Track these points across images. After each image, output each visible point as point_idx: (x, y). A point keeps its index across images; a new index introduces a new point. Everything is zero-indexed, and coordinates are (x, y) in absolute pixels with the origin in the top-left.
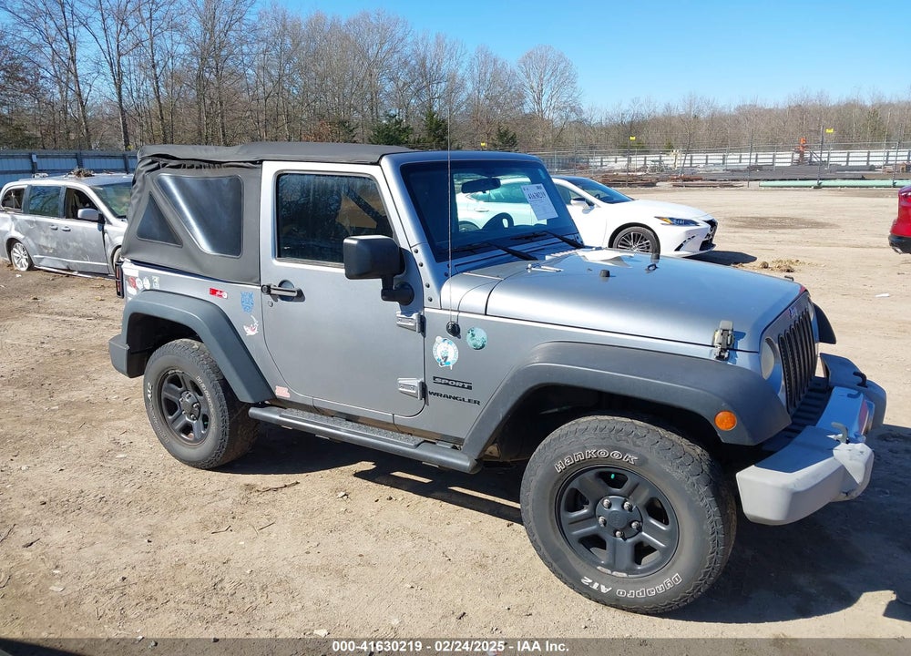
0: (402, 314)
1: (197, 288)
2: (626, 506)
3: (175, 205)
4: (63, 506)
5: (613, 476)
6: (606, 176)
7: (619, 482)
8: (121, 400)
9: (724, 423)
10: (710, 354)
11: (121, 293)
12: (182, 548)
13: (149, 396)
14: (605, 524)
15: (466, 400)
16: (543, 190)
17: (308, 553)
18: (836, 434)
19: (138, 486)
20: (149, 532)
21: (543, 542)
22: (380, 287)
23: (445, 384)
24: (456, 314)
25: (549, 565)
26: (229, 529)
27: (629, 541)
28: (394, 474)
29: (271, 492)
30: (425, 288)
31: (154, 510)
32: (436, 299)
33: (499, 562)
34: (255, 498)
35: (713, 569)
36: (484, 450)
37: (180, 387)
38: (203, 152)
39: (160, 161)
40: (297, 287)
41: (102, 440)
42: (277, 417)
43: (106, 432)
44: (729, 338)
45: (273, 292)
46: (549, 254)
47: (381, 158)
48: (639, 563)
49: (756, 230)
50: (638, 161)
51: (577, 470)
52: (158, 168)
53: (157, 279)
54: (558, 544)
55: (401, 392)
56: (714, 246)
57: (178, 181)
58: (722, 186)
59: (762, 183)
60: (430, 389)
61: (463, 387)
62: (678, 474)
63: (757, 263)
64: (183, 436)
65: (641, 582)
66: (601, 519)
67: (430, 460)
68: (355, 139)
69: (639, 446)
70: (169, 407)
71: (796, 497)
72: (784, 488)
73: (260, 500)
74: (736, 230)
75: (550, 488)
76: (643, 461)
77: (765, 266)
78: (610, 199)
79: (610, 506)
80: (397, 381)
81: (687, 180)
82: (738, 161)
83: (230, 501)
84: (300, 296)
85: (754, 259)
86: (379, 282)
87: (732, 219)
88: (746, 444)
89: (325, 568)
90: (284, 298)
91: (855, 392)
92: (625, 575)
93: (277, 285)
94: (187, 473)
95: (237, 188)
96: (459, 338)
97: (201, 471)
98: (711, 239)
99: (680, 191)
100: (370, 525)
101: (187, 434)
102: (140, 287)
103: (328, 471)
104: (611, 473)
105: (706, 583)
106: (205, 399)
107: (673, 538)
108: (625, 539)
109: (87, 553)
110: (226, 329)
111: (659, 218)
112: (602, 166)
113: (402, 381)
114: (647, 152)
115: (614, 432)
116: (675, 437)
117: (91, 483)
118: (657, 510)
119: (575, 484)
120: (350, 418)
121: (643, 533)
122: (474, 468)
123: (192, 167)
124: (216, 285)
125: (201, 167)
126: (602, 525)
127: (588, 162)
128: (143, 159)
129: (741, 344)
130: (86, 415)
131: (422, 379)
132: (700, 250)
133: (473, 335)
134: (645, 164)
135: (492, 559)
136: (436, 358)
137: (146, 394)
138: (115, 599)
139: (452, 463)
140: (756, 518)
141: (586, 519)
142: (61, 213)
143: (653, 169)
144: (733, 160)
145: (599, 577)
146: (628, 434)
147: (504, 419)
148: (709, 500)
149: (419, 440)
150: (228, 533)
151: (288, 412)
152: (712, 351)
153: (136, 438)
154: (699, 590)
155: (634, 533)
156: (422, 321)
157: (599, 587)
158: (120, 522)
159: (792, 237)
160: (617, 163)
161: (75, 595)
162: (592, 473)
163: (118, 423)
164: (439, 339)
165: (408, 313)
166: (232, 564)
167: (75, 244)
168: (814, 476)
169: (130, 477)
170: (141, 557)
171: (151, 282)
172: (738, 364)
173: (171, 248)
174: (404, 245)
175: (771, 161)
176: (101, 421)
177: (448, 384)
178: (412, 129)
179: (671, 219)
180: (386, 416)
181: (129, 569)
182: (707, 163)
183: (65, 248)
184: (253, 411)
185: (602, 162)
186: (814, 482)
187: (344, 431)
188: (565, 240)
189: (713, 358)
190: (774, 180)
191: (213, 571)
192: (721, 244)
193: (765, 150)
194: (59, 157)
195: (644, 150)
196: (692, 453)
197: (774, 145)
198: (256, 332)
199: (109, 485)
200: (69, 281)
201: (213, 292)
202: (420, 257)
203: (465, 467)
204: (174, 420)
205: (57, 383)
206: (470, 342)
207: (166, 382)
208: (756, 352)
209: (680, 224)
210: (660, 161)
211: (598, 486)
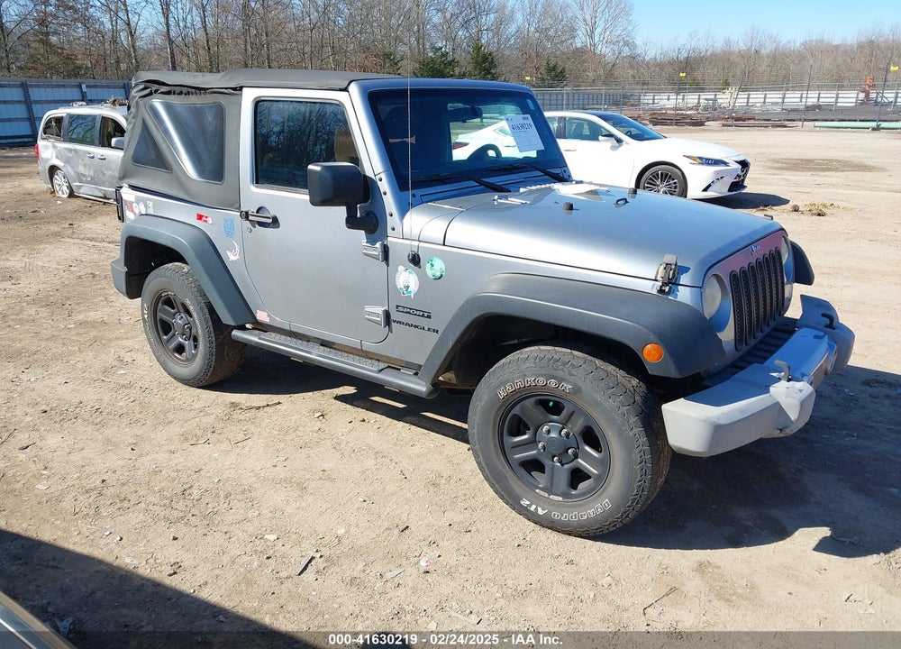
0: (367, 242)
1: (184, 213)
2: (563, 433)
3: (166, 131)
4: (61, 415)
5: (551, 404)
6: (654, 114)
7: (557, 409)
8: (132, 321)
9: (651, 354)
10: (651, 288)
11: (121, 218)
12: (161, 457)
13: (146, 316)
14: (544, 450)
15: (426, 328)
16: (530, 121)
17: (275, 466)
18: (780, 372)
19: (132, 399)
20: (134, 442)
21: (487, 464)
22: (345, 215)
23: (406, 312)
24: (417, 243)
25: (492, 486)
26: (207, 442)
27: (566, 466)
28: (372, 398)
29: (253, 410)
30: (388, 217)
31: (143, 422)
32: (399, 229)
33: (452, 482)
34: (237, 415)
35: (641, 496)
36: (437, 376)
37: (173, 308)
38: (192, 77)
39: (153, 87)
40: (272, 214)
41: (108, 358)
42: (256, 339)
43: (112, 350)
44: (671, 272)
45: (250, 218)
46: (525, 187)
47: (349, 84)
48: (575, 488)
49: (797, 173)
50: (692, 99)
51: (518, 397)
52: (151, 94)
53: (151, 204)
54: (500, 467)
55: (368, 319)
56: (745, 187)
57: (169, 108)
58: (774, 126)
59: (817, 124)
60: (394, 316)
61: (423, 316)
62: (611, 404)
63: (788, 207)
64: (176, 355)
65: (575, 506)
66: (540, 445)
67: (391, 384)
68: (399, 71)
69: (574, 375)
70: (163, 328)
71: (718, 430)
72: (706, 421)
73: (241, 417)
74: (777, 172)
75: (493, 414)
76: (577, 390)
77: (796, 209)
78: (640, 137)
79: (549, 432)
80: (363, 308)
81: (739, 119)
82: (799, 100)
83: (213, 417)
84: (275, 222)
85: (787, 202)
86: (343, 209)
87: (776, 161)
88: (672, 376)
89: (288, 481)
90: (261, 224)
91: (821, 334)
92: (561, 499)
93: (255, 211)
94: (179, 390)
95: (220, 113)
96: (420, 267)
97: (192, 389)
98: (743, 180)
99: (729, 131)
100: (339, 444)
101: (180, 354)
102: (137, 212)
103: (310, 394)
104: (549, 401)
105: (633, 509)
106: (194, 320)
107: (605, 465)
108: (562, 465)
109: (76, 457)
110: (210, 253)
111: (688, 157)
112: (653, 103)
113: (368, 309)
114: (702, 90)
115: (552, 361)
116: (611, 368)
117: (90, 395)
118: (591, 437)
119: (516, 410)
120: (324, 344)
121: (580, 460)
122: (430, 393)
123: (181, 93)
124: (203, 211)
125: (189, 93)
126: (542, 450)
127: (639, 99)
128: (136, 85)
129: (684, 279)
130: (97, 335)
131: (386, 308)
132: (729, 190)
133: (432, 265)
134: (699, 103)
135: (446, 480)
136: (399, 287)
137: (143, 314)
138: (92, 498)
139: (410, 388)
140: (681, 449)
141: (527, 444)
142: (97, 142)
143: (706, 108)
144: (793, 99)
145: (538, 500)
146: (564, 364)
147: (454, 346)
148: (639, 430)
149: (383, 365)
150: (206, 446)
151: (267, 335)
152: (654, 285)
153: (139, 356)
154: (627, 517)
155: (570, 459)
156: (386, 250)
157: (536, 509)
158: (109, 432)
159: (834, 180)
160: (667, 101)
161: (57, 494)
162: (532, 400)
163: (125, 343)
164: (401, 268)
165: (372, 241)
166: (203, 473)
167: (110, 172)
168: (741, 411)
169: (127, 391)
170: (123, 462)
171: (146, 206)
172: (678, 299)
173: (162, 173)
174: (369, 173)
175: (834, 100)
176: (111, 340)
177: (409, 313)
178: (458, 62)
179: (700, 158)
180: (353, 341)
181: (110, 473)
182: (764, 102)
183: (101, 176)
184: (236, 333)
185: (654, 99)
186: (740, 417)
187: (316, 355)
188: (547, 174)
189: (655, 292)
190: (832, 121)
191: (184, 478)
192: (752, 186)
193: (829, 88)
194: (108, 87)
195: (698, 87)
196: (626, 383)
197: (839, 84)
198: (237, 257)
199: (106, 398)
200: (106, 208)
201: (200, 217)
202: (384, 186)
203: (422, 392)
204: (168, 341)
205: (77, 304)
206: (430, 272)
207: (160, 304)
208: (699, 288)
209: (709, 164)
210: (715, 100)
211: (538, 413)
